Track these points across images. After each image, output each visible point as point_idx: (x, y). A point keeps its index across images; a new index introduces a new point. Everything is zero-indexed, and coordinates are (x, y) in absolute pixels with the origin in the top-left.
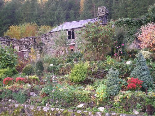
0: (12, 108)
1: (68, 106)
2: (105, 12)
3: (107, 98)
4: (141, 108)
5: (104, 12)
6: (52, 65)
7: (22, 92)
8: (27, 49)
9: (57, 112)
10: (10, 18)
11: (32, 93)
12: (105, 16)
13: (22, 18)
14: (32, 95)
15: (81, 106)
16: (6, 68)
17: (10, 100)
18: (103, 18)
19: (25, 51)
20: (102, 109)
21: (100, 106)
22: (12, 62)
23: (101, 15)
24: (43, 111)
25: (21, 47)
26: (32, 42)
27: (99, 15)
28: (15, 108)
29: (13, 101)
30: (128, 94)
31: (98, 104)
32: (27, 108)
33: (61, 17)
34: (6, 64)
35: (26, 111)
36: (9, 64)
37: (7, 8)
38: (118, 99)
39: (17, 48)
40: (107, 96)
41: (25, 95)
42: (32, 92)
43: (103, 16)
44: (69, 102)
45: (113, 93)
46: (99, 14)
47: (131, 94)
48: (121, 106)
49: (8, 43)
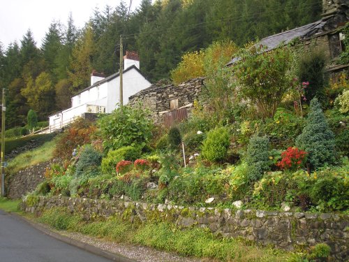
0: (121, 209)
1: (192, 202)
2: (339, 4)
3: (244, 185)
4: (291, 199)
5: (336, 5)
6: (199, 132)
7: (135, 183)
8: (191, 102)
9: (175, 211)
10: (196, 34)
11: (151, 183)
12: (339, 13)
13: (220, 30)
14: (150, 187)
15: (210, 200)
16: (129, 145)
17: (122, 197)
18: (334, 17)
19: (189, 107)
20: (238, 204)
21: (235, 199)
22: (140, 133)
23: (331, 11)
24: (158, 211)
25: (182, 99)
26: (198, 88)
27: (327, 13)
28: (125, 208)
29: (126, 198)
30: (276, 176)
31: (230, 196)
32: (139, 208)
33: (300, 14)
34: (130, 137)
35: (137, 211)
36: (134, 137)
37: (187, 15)
38: (259, 186)
39: (174, 103)
40: (244, 183)
41: (139, 187)
42: (151, 181)
43: (335, 13)
44: (193, 194)
45: (253, 177)
46: (326, 11)
47: (280, 177)
48: (263, 199)
49: (159, 95)
